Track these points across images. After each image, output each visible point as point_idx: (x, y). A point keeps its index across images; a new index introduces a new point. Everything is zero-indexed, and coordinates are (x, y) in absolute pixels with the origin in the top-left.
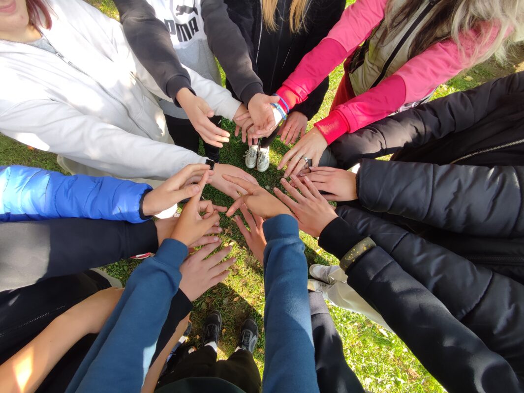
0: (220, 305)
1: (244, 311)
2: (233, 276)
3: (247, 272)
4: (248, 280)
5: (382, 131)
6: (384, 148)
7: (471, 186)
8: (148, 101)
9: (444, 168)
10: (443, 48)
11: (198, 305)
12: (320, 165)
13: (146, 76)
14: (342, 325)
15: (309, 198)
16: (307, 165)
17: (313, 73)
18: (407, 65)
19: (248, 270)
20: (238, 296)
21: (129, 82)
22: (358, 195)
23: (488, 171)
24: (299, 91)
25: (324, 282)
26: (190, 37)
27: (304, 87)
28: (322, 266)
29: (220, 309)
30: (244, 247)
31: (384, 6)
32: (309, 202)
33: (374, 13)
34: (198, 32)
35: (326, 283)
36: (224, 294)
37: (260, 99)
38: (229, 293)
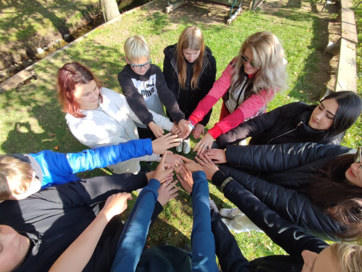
0: (167, 237)
1: (181, 240)
2: (174, 219)
3: (182, 216)
4: (183, 221)
5: (236, 132)
6: (238, 139)
7: (266, 153)
8: (132, 124)
9: (257, 146)
10: (255, 97)
11: (153, 237)
12: (212, 148)
13: (133, 115)
14: (243, 246)
15: (207, 164)
16: (206, 149)
17: (204, 109)
18: (243, 104)
19: (182, 215)
20: (177, 231)
21: (125, 118)
22: (227, 160)
23: (272, 146)
24: (199, 117)
25: (229, 219)
26: (151, 95)
27: (201, 115)
28: (227, 209)
29: (167, 239)
30: (179, 200)
31: (229, 81)
32: (207, 165)
33: (226, 84)
34: (154, 92)
35: (230, 219)
36: (168, 230)
37: (183, 122)
38: (171, 229)
